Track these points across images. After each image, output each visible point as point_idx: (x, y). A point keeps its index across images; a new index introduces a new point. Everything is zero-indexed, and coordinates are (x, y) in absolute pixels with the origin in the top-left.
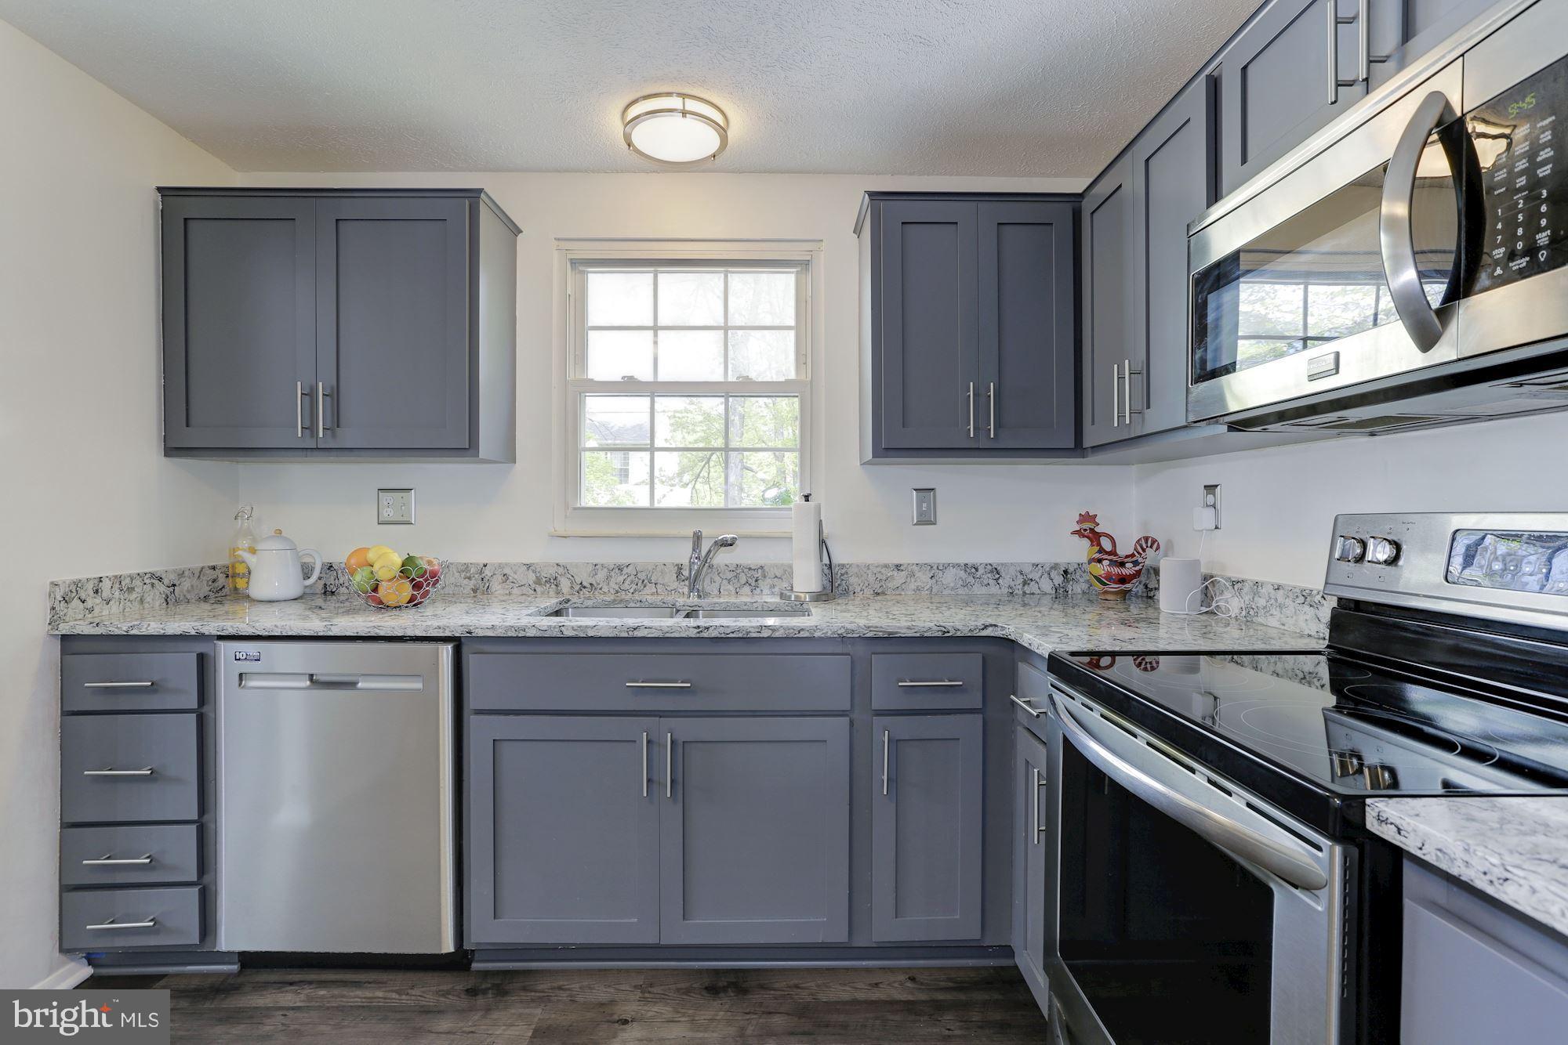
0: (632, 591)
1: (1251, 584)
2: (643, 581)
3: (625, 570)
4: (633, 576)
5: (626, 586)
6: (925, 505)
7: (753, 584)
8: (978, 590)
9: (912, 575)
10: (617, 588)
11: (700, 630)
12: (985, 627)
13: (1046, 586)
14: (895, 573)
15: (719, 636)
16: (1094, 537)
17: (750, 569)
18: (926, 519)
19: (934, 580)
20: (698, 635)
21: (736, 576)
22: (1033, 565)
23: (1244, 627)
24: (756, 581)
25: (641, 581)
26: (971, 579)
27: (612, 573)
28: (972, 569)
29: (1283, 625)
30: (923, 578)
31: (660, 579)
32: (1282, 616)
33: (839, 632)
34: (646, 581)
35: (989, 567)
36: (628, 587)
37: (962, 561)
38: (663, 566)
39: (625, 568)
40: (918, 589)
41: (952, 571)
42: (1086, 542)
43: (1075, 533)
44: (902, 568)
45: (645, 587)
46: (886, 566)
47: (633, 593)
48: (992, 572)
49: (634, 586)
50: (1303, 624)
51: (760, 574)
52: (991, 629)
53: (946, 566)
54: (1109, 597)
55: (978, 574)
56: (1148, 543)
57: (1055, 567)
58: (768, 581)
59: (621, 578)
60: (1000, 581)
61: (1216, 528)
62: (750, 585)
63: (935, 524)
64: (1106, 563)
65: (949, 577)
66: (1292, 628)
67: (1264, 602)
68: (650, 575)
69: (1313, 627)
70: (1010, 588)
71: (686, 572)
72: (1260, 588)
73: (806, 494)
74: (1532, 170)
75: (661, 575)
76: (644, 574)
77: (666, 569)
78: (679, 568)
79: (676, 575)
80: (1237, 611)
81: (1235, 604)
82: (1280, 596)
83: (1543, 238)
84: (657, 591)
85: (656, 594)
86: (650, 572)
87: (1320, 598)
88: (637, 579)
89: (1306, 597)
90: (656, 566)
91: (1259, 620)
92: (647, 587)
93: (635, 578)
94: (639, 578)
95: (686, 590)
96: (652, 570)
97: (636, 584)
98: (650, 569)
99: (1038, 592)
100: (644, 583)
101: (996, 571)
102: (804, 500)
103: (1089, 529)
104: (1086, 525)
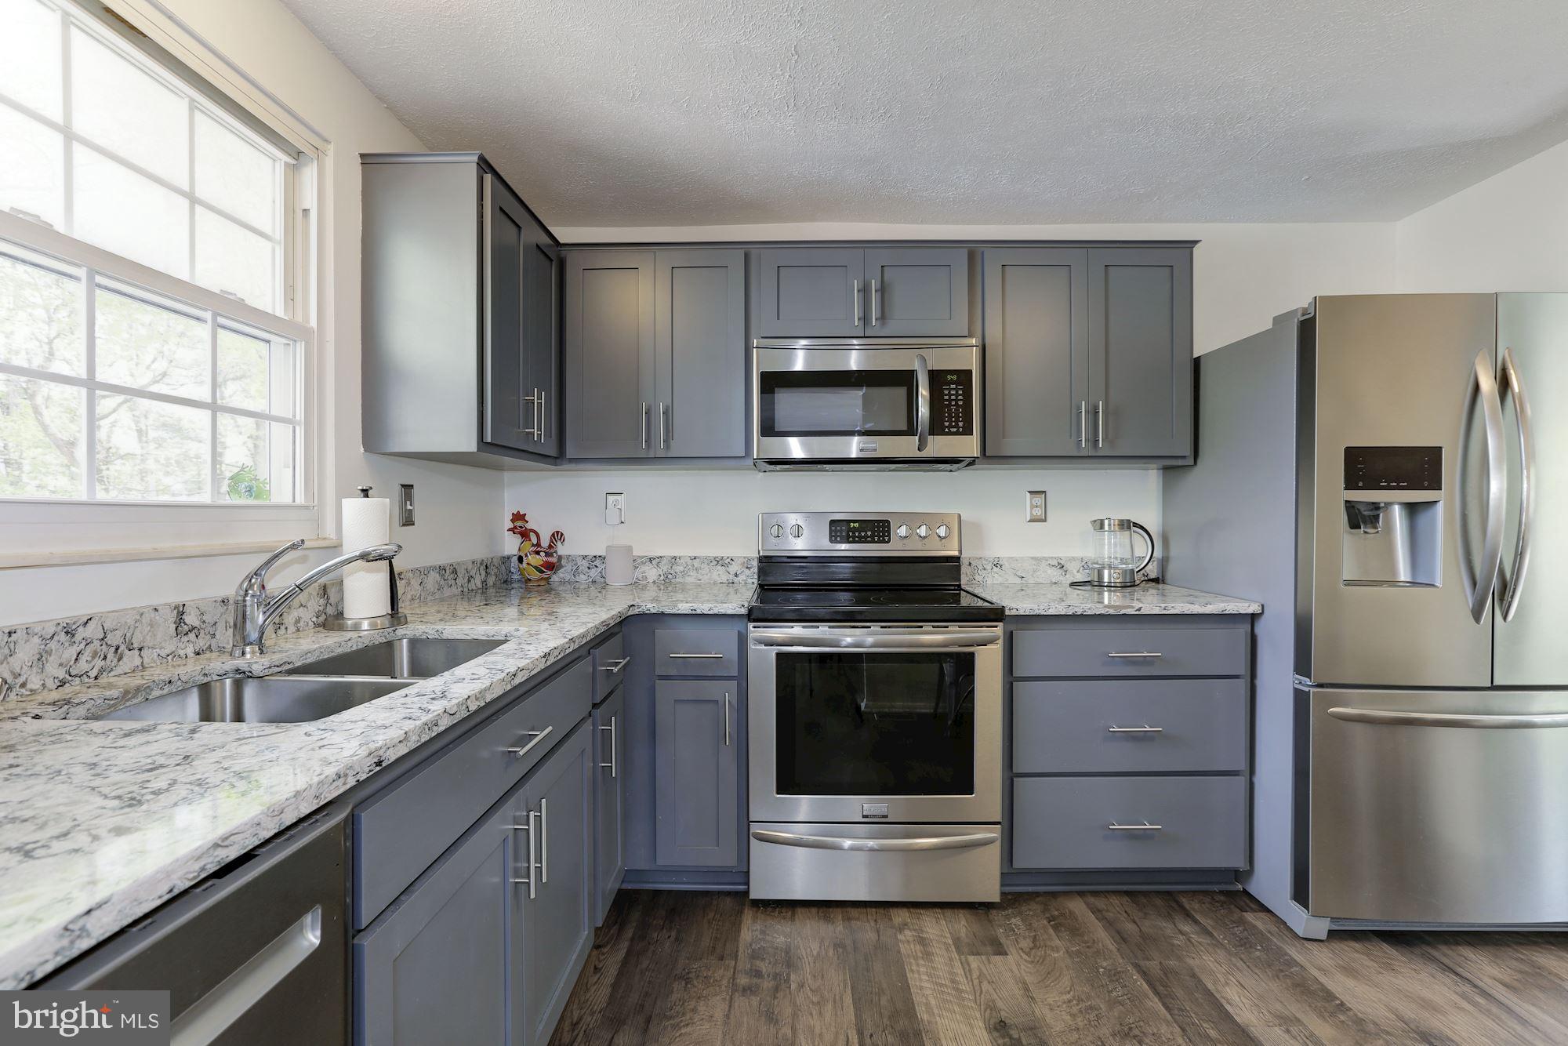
0: (94, 673)
1: (669, 559)
2: (117, 649)
3: (81, 634)
4: (97, 643)
5: (82, 665)
6: (408, 503)
8: (447, 592)
10: (62, 675)
12: (630, 607)
13: (478, 582)
16: (525, 534)
18: (408, 521)
22: (472, 562)
25: (113, 649)
26: (442, 582)
27: (53, 646)
28: (442, 569)
31: (148, 638)
32: (698, 575)
34: (123, 648)
35: (452, 568)
36: (86, 668)
37: (437, 564)
38: (153, 615)
39: (81, 629)
41: (432, 575)
42: (519, 539)
43: (510, 531)
45: (120, 659)
47: (96, 678)
49: (99, 663)
50: (716, 578)
52: (632, 609)
53: (429, 570)
55: (447, 575)
56: (558, 536)
57: (482, 563)
59: (73, 652)
60: (457, 581)
61: (622, 523)
63: (414, 525)
65: (432, 581)
66: (707, 581)
67: (682, 568)
68: (128, 635)
69: (724, 578)
70: (462, 586)
71: (191, 619)
72: (678, 559)
73: (364, 488)
74: (957, 400)
75: (150, 631)
76: (119, 633)
77: (157, 618)
78: (180, 612)
79: (174, 626)
80: (655, 578)
81: (652, 573)
82: (696, 563)
83: (961, 424)
84: (142, 662)
85: (140, 667)
86: (129, 628)
87: (729, 560)
88: (104, 646)
89: (719, 561)
90: (142, 614)
91: (677, 580)
92: (125, 659)
93: (102, 645)
94: (109, 643)
95: (190, 650)
96: (133, 623)
97: (102, 656)
98: (131, 622)
99: (474, 588)
100: (119, 651)
101: (455, 571)
102: (362, 495)
103: (520, 526)
104: (519, 523)
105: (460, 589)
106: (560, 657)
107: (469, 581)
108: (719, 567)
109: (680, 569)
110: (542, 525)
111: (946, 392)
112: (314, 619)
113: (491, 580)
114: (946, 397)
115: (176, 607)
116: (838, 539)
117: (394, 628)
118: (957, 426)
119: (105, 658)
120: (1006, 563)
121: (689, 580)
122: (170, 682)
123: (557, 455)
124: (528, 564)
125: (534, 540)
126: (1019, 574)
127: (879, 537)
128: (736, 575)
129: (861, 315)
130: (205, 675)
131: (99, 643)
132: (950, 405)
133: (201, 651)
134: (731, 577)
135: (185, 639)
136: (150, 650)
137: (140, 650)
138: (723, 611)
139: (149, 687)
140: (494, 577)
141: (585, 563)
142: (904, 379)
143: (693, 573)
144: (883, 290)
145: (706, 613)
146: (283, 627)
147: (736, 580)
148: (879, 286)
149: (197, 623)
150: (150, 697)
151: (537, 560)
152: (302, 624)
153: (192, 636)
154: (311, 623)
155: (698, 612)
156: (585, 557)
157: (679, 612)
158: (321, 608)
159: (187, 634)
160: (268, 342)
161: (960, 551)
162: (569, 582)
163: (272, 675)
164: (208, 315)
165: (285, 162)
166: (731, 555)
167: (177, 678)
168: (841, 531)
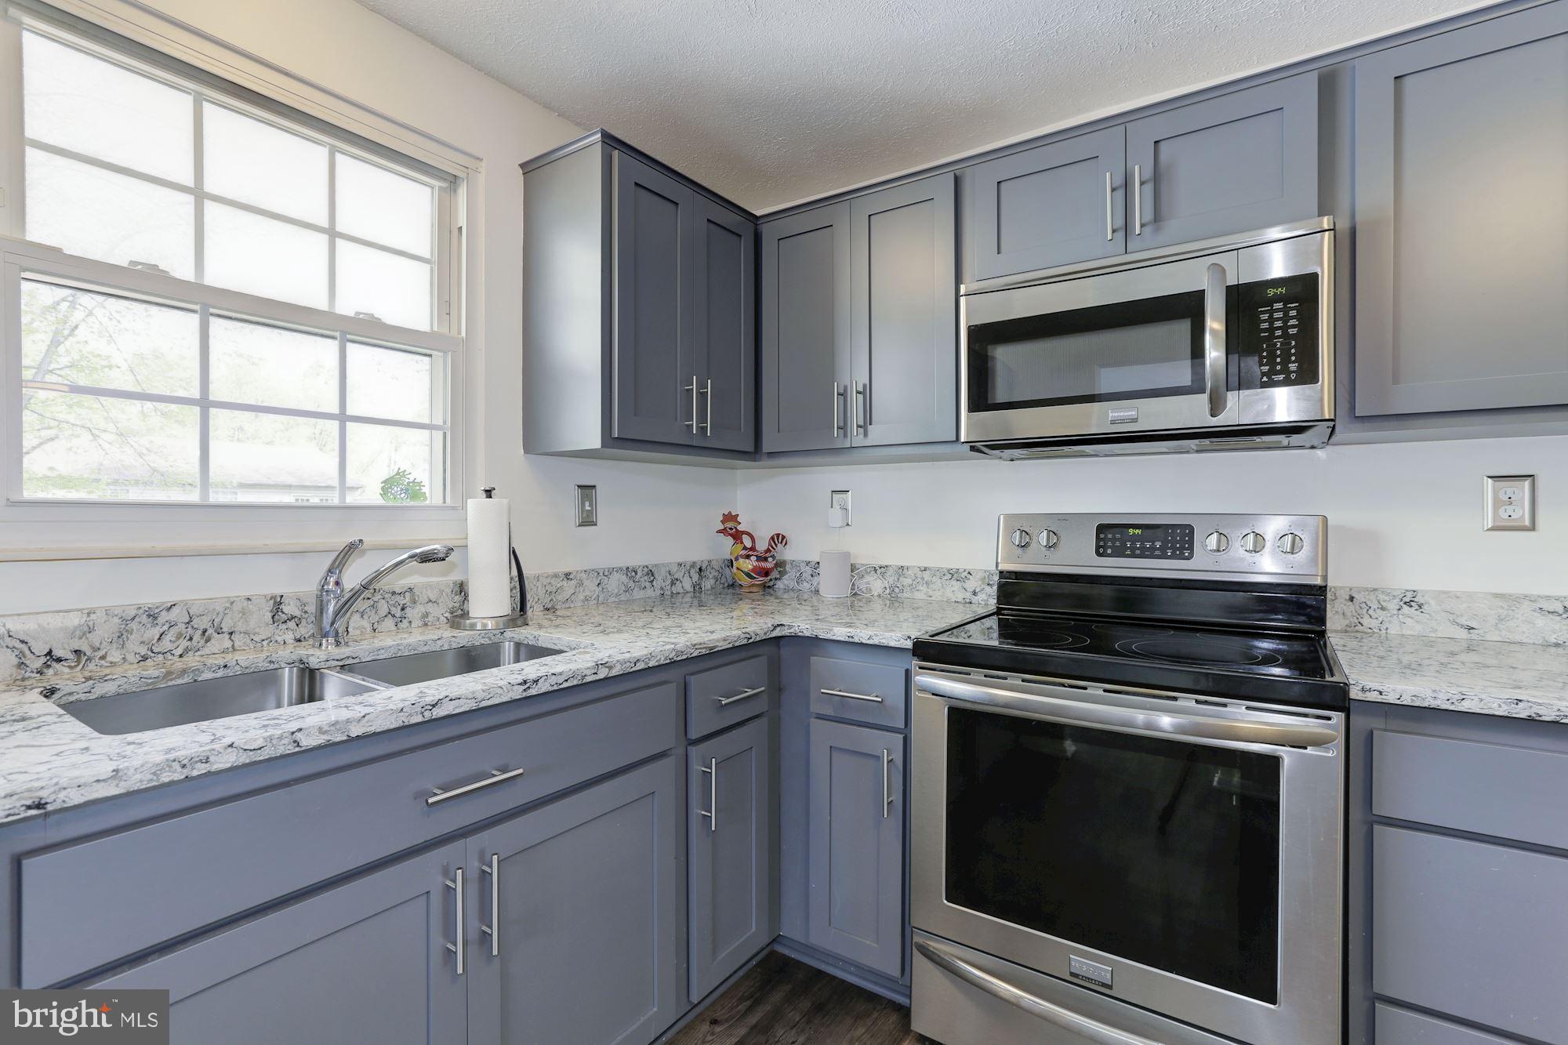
0: (179, 651)
1: (896, 568)
2: (205, 631)
3: (164, 617)
4: (180, 626)
5: (166, 644)
6: (587, 504)
7: (398, 614)
8: (638, 594)
9: (581, 584)
10: (143, 651)
11: (528, 685)
12: (775, 627)
13: (687, 585)
14: (565, 583)
15: (551, 689)
16: (737, 536)
17: (394, 593)
18: (588, 521)
19: (600, 588)
20: (525, 694)
21: (373, 606)
22: (678, 564)
23: (888, 602)
24: (403, 609)
25: (200, 632)
26: (631, 584)
27: (134, 625)
28: (631, 572)
29: (931, 597)
30: (590, 585)
31: (240, 623)
32: (929, 590)
33: (671, 657)
34: (210, 631)
35: (646, 570)
36: (170, 646)
37: (624, 565)
38: (245, 603)
39: (164, 613)
40: (586, 599)
41: (616, 576)
42: (730, 541)
43: (719, 532)
44: (571, 577)
45: (207, 641)
46: (556, 576)
47: (181, 656)
48: (648, 574)
49: (184, 643)
50: (950, 595)
51: (407, 599)
52: (778, 629)
53: (611, 571)
54: (754, 589)
55: (638, 577)
56: (779, 539)
57: (693, 565)
58: (420, 609)
59: (155, 632)
60: (654, 583)
61: (848, 525)
62: (394, 616)
63: (596, 525)
64: (753, 558)
65: (615, 582)
66: (940, 598)
67: (909, 581)
68: (217, 621)
69: (960, 596)
70: (662, 589)
71: (290, 609)
72: (905, 570)
73: (488, 489)
74: (1285, 328)
75: (241, 617)
76: (206, 619)
77: (251, 607)
78: (278, 603)
79: (270, 615)
80: (880, 591)
81: (877, 585)
82: (927, 575)
83: (1293, 367)
84: (233, 645)
85: (231, 650)
86: (218, 614)
87: (966, 574)
88: (190, 629)
89: (953, 575)
90: (232, 603)
91: (905, 595)
92: (212, 641)
93: (187, 628)
94: (196, 626)
95: (289, 637)
96: (222, 610)
97: (188, 637)
98: (219, 608)
99: (681, 591)
100: (207, 634)
101: (651, 573)
102: (485, 496)
103: (731, 528)
104: (730, 525)
105: (658, 592)
106: (565, 685)
107: (673, 583)
108: (954, 582)
109: (907, 581)
110: (760, 526)
111: (1265, 317)
112: (448, 615)
113: (708, 584)
114: (1265, 325)
115: (273, 598)
116: (1109, 551)
117: (502, 631)
118: (1288, 372)
119: (191, 639)
120: (1433, 602)
121: (918, 595)
122: (225, 666)
123: (754, 451)
124: (738, 569)
125: (748, 542)
126: (1464, 621)
127: (1174, 549)
128: (975, 593)
129: (1120, 222)
130: (271, 662)
131: (184, 626)
132: (1272, 336)
133: (302, 639)
134: (968, 595)
135: (284, 626)
136: (242, 635)
137: (231, 633)
138: (885, 642)
139: (198, 669)
140: (712, 581)
141: (808, 570)
142: (1189, 306)
143: (924, 588)
144: (1157, 179)
145: (864, 642)
146: (405, 622)
147: (975, 599)
148: (1148, 173)
149: (297, 613)
150: (200, 679)
151: (748, 565)
152: (430, 618)
153: (291, 624)
154: (443, 619)
155: (856, 640)
156: (808, 563)
157: (834, 638)
158: (457, 605)
159: (286, 621)
160: (430, 356)
161: (1325, 577)
162: (793, 590)
163: (328, 668)
164: (337, 334)
165: (439, 187)
166: (969, 567)
167: (235, 663)
168: (1114, 540)
